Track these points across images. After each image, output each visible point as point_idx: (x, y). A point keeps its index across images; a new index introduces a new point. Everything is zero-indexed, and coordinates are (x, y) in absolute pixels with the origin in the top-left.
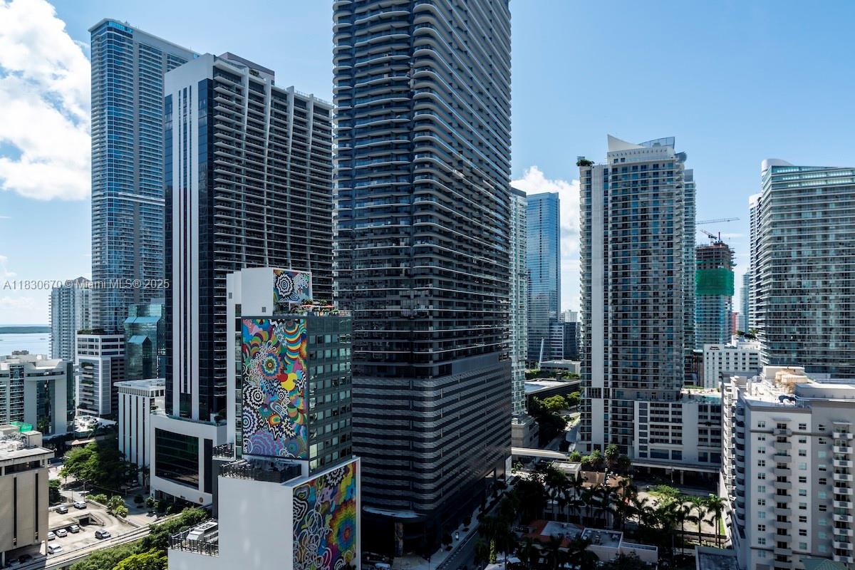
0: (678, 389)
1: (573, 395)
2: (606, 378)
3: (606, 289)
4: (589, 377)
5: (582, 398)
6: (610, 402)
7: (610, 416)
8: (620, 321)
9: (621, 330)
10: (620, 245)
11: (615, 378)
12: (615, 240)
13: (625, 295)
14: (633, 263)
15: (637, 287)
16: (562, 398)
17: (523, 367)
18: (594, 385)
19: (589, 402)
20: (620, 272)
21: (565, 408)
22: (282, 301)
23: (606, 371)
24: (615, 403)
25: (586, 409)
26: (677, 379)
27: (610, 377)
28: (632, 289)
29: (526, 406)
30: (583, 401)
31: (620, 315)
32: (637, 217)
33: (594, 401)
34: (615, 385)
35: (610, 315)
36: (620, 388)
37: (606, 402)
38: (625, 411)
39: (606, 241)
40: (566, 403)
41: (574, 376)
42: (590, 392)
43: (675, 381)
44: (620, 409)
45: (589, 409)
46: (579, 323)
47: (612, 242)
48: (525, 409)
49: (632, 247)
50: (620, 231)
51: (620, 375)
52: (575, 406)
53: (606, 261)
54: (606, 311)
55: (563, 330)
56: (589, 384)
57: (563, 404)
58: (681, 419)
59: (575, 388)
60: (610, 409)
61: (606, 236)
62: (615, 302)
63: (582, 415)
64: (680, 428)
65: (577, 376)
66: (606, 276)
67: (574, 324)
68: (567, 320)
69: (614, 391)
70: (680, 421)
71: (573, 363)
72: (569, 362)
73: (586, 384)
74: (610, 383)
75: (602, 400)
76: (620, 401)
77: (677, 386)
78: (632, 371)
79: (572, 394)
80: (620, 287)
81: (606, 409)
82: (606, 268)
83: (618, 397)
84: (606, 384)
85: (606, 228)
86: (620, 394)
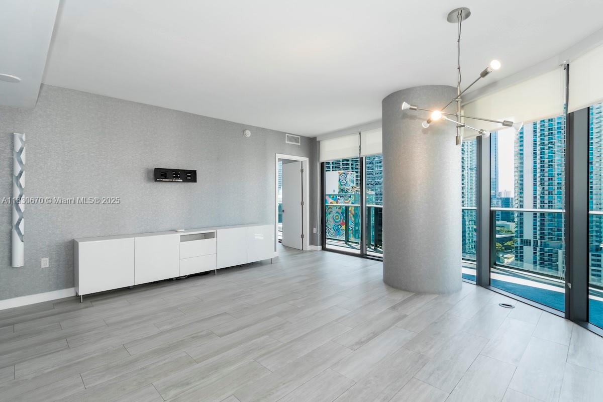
0: (597, 244)
1: (509, 243)
2: (535, 233)
3: (535, 176)
4: (522, 232)
5: (516, 245)
6: (538, 249)
7: (538, 258)
8: (546, 197)
9: (547, 202)
10: (546, 147)
11: (542, 233)
12: (543, 144)
13: (550, 179)
14: (556, 158)
15: (560, 174)
16: (500, 245)
17: (472, 224)
18: (525, 237)
19: (522, 248)
20: (546, 165)
21: (502, 251)
22: (342, 187)
23: (535, 229)
24: (542, 250)
25: (519, 252)
26: (597, 236)
27: (538, 232)
28: (556, 175)
29: (475, 248)
30: (517, 248)
31: (546, 192)
32: (560, 127)
33: (526, 248)
34: (542, 238)
35: (538, 193)
36: (547, 241)
37: (535, 249)
38: (550, 256)
39: (535, 145)
40: (503, 248)
41: (509, 231)
42: (522, 242)
43: (594, 238)
44: (546, 254)
45: (522, 252)
46: (512, 198)
47: (539, 145)
48: (474, 250)
49: (556, 148)
50: (546, 138)
51: (546, 232)
52: (510, 251)
53: (535, 158)
54: (535, 190)
55: (500, 202)
56: (522, 236)
57: (501, 248)
58: (600, 265)
59: (510, 239)
60: (538, 254)
61: (535, 142)
62: (542, 184)
63: (516, 256)
64: (600, 271)
65: (511, 232)
66: (535, 168)
67: (509, 199)
68: (503, 196)
69: (541, 242)
70: (600, 266)
71: (508, 223)
72: (505, 222)
73: (519, 236)
74: (538, 237)
75: (532, 247)
76: (546, 249)
77: (597, 241)
78: (556, 230)
79: (507, 243)
80: (546, 174)
81: (535, 254)
82: (535, 163)
83: (545, 247)
84: (535, 237)
85: (535, 136)
86: (546, 245)
